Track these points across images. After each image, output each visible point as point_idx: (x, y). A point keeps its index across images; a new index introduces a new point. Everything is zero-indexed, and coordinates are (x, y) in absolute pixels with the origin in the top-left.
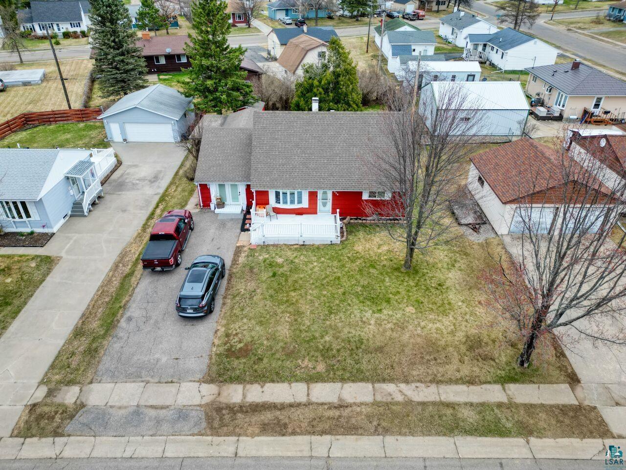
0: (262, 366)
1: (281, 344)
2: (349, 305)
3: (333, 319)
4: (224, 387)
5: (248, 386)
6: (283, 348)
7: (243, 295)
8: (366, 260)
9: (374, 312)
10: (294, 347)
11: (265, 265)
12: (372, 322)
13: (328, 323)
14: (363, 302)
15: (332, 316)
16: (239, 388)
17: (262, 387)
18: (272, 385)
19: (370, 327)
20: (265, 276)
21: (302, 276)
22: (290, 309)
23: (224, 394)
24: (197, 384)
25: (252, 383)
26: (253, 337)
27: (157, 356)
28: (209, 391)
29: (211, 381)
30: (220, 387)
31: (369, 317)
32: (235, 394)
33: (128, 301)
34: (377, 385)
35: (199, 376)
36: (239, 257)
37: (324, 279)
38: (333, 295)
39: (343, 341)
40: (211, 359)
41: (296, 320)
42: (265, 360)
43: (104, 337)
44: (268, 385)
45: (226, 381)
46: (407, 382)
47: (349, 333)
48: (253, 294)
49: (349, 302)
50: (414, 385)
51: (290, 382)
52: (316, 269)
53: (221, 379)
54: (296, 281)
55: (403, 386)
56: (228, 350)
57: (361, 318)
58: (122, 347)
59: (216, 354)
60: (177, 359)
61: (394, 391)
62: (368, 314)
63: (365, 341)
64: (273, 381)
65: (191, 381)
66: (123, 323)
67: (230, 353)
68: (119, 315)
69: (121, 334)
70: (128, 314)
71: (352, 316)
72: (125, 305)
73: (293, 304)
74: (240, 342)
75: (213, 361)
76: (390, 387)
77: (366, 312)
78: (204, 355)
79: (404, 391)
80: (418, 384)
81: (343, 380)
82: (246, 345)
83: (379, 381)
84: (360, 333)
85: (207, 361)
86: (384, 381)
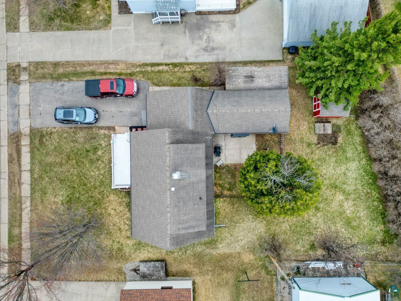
0: (36, 151)
1: (44, 159)
2: (67, 190)
3: (57, 182)
4: (28, 137)
5: (29, 146)
6: (42, 160)
7: (75, 137)
8: (101, 201)
9: (62, 201)
10: (43, 164)
11: (96, 145)
12: (56, 200)
13: (55, 179)
14: (68, 197)
15: (59, 181)
16: (28, 143)
17: (28, 152)
18: (30, 156)
19: (53, 199)
20: (88, 146)
21: (87, 166)
22: (64, 161)
23: (25, 137)
24: (29, 126)
25: (30, 148)
26: (47, 145)
27: (42, 105)
28: (27, 131)
29: (31, 131)
30: (28, 135)
31: (59, 199)
32: (25, 142)
33: (73, 80)
34: (29, 198)
35: (33, 125)
36: (105, 129)
37: (85, 177)
38: (74, 182)
39: (45, 186)
40: (41, 128)
41: (57, 164)
42: (38, 152)
43: (52, 78)
44: (29, 154)
45: (31, 137)
46: (31, 211)
47: (49, 189)
48: (75, 142)
49: (68, 190)
50: (29, 213)
51: (31, 163)
52: (92, 173)
53: (31, 135)
54: (83, 163)
55: (29, 209)
56: (43, 136)
57: (58, 195)
58: (46, 88)
59: (43, 130)
60: (41, 114)
61: (27, 205)
62: (60, 198)
63: (45, 195)
64: (31, 156)
65: (31, 123)
66: (60, 83)
67: (42, 136)
68: (65, 80)
69: (54, 85)
70: (65, 83)
71: (60, 191)
72: (71, 80)
73: (68, 162)
74: (46, 140)
75: (40, 130)
76: (28, 203)
77: (62, 197)
78: (43, 125)
79: (27, 209)
80: (30, 215)
81: (31, 185)
82: (44, 143)
83: (31, 199)
84: (50, 193)
85: (40, 127)
86: (31, 201)
